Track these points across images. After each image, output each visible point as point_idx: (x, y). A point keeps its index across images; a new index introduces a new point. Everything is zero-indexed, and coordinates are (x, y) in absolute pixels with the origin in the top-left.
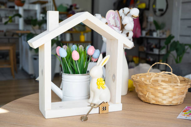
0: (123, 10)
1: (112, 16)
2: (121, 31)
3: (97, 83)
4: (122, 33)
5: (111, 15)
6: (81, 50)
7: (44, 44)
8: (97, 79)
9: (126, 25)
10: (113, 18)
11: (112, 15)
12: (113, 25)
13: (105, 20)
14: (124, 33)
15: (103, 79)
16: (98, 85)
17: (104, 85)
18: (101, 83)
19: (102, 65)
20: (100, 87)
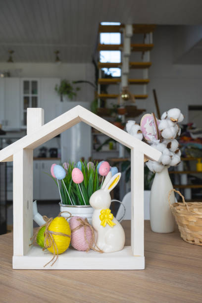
1: (148, 122)
2: (159, 140)
4: (161, 142)
6: (90, 169)
9: (162, 131)
10: (150, 124)
11: (149, 120)
12: (150, 134)
13: (137, 127)
14: (165, 144)
15: (110, 211)
16: (102, 220)
17: (112, 220)
18: (106, 216)
19: (108, 189)
20: (105, 223)
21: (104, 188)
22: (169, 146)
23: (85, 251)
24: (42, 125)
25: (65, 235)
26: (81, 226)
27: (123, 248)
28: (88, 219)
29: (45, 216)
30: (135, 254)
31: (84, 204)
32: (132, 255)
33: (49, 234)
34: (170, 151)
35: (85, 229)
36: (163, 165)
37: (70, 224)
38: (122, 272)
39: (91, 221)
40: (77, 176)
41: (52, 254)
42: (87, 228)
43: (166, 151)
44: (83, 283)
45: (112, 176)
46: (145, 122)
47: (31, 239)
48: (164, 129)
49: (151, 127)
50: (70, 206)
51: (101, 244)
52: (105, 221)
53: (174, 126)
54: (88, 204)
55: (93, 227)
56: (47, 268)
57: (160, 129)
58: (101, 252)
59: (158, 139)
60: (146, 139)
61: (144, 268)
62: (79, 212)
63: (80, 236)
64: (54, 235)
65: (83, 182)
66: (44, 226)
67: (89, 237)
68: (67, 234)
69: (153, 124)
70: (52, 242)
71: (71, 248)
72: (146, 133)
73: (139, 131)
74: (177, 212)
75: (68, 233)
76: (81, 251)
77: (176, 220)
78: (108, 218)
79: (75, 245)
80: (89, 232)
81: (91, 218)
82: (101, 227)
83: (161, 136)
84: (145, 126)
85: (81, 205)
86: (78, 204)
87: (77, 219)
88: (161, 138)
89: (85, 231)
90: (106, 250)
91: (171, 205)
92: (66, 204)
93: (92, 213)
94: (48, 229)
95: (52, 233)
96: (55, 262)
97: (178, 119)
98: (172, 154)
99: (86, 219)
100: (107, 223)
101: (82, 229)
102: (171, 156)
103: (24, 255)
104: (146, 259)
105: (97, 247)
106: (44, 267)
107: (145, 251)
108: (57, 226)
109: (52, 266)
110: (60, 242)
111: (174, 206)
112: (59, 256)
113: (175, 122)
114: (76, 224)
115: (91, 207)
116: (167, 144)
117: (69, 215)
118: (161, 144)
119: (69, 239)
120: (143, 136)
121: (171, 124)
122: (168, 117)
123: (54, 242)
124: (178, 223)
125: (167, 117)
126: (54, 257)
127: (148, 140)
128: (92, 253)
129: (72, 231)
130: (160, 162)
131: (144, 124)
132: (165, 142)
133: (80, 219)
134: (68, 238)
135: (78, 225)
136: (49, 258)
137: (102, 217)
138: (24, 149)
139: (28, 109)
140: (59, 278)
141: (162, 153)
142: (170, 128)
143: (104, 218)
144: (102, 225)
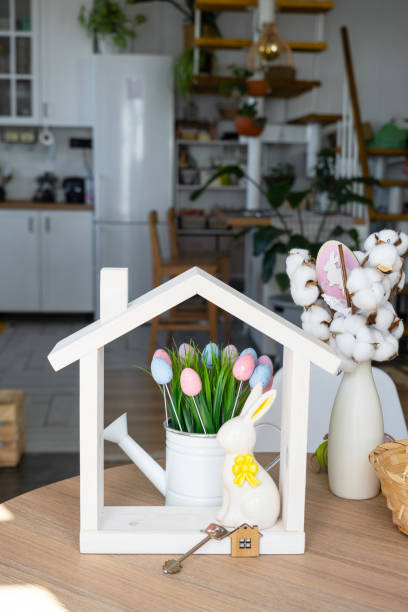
0: (377, 238)
3: (233, 468)
4: (353, 313)
7: (78, 362)
8: (234, 456)
9: (353, 294)
10: (335, 264)
11: (335, 256)
14: (361, 316)
16: (236, 474)
17: (254, 475)
18: (245, 468)
19: (252, 417)
20: (242, 480)
21: (244, 417)
22: (371, 320)
43: (364, 332)
48: (358, 291)
52: (242, 476)
59: (349, 306)
69: (340, 269)
72: (329, 282)
73: (310, 283)
78: (248, 470)
82: (235, 486)
97: (392, 268)
100: (245, 480)
102: (375, 344)
103: (100, 529)
113: (388, 272)
116: (367, 316)
120: (320, 291)
137: (237, 468)
141: (355, 337)
142: (371, 286)
143: (240, 471)
144: (237, 483)
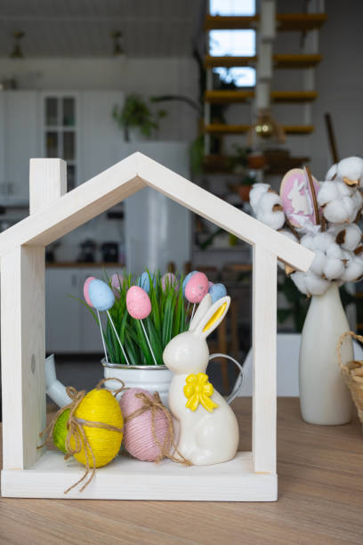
1: (297, 187)
2: (319, 227)
4: (323, 230)
5: (296, 182)
8: (186, 376)
9: (324, 206)
10: (300, 191)
11: (299, 184)
12: (300, 213)
13: (273, 199)
14: (330, 233)
15: (206, 377)
16: (188, 397)
17: (210, 397)
18: (197, 389)
19: (203, 331)
20: (196, 404)
21: (194, 330)
22: (340, 239)
23: (152, 461)
24: (62, 194)
25: (109, 428)
26: (144, 409)
27: (235, 457)
28: (161, 395)
29: (71, 388)
30: (257, 469)
31: (154, 364)
32: (252, 471)
33: (76, 426)
34: (342, 249)
35: (153, 415)
36: (326, 279)
37: (122, 405)
38: (229, 507)
39: (167, 399)
40: (138, 303)
41: (84, 466)
42: (158, 413)
43: (334, 249)
44: (143, 528)
45: (212, 304)
46: (291, 188)
47: (41, 434)
48: (329, 202)
49: (303, 197)
50: (124, 365)
51: (186, 447)
52: (195, 398)
53: (351, 196)
54: (161, 362)
55: (170, 412)
56: (71, 495)
57: (321, 203)
58: (187, 463)
59: (318, 223)
60: (292, 223)
61: (275, 499)
62: (142, 378)
63: (142, 430)
64: (86, 428)
65: (151, 316)
66: (68, 409)
67: (162, 432)
68: (115, 425)
69: (307, 191)
70: (82, 443)
71: (124, 454)
72: (293, 209)
73: (277, 207)
74: (354, 382)
75: (118, 423)
76: (146, 461)
77: (354, 398)
78: (202, 392)
79: (131, 450)
80: (162, 422)
81: (167, 391)
82: (188, 410)
83: (323, 218)
84: (290, 197)
85: (148, 364)
86: (140, 362)
87: (136, 395)
88: (322, 222)
89: (153, 420)
90: (197, 460)
91: (342, 365)
92: (115, 362)
93: (169, 382)
94: (74, 415)
95: (82, 424)
96: (87, 484)
97: (359, 181)
98: (347, 256)
99: (156, 395)
100: (200, 403)
101: (147, 416)
102: (345, 261)
103: (25, 468)
104: (279, 478)
105: (179, 453)
106: (65, 493)
107: (278, 461)
108: (94, 407)
109: (81, 491)
110: (100, 441)
111: (351, 368)
112: (96, 470)
113: (353, 186)
114: (134, 404)
115: (167, 369)
116: (337, 233)
117: (119, 386)
118: (323, 234)
119: (118, 437)
120: (286, 217)
121: (345, 190)
122: (338, 175)
123: (86, 441)
124: (357, 404)
125: (335, 175)
126: (87, 473)
127: (296, 226)
128: (168, 466)
129: (126, 420)
130: (320, 273)
131: (289, 192)
132: (332, 229)
133: (141, 394)
134: (116, 434)
135: (140, 407)
136: (76, 475)
137: (188, 391)
138: (24, 246)
139: (32, 160)
140: (95, 517)
141: (325, 254)
142: (342, 199)
143: (193, 392)
144: (190, 407)
